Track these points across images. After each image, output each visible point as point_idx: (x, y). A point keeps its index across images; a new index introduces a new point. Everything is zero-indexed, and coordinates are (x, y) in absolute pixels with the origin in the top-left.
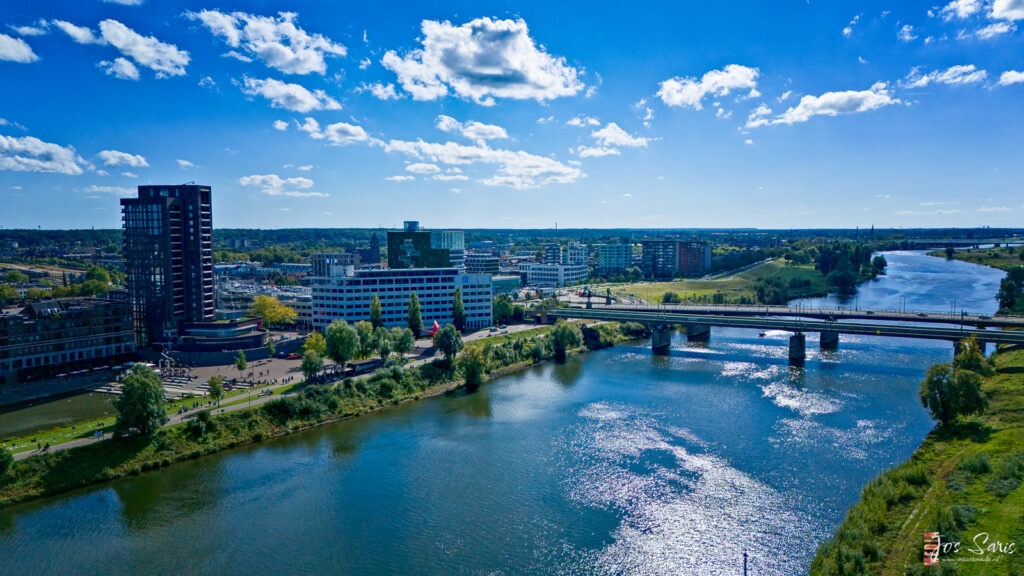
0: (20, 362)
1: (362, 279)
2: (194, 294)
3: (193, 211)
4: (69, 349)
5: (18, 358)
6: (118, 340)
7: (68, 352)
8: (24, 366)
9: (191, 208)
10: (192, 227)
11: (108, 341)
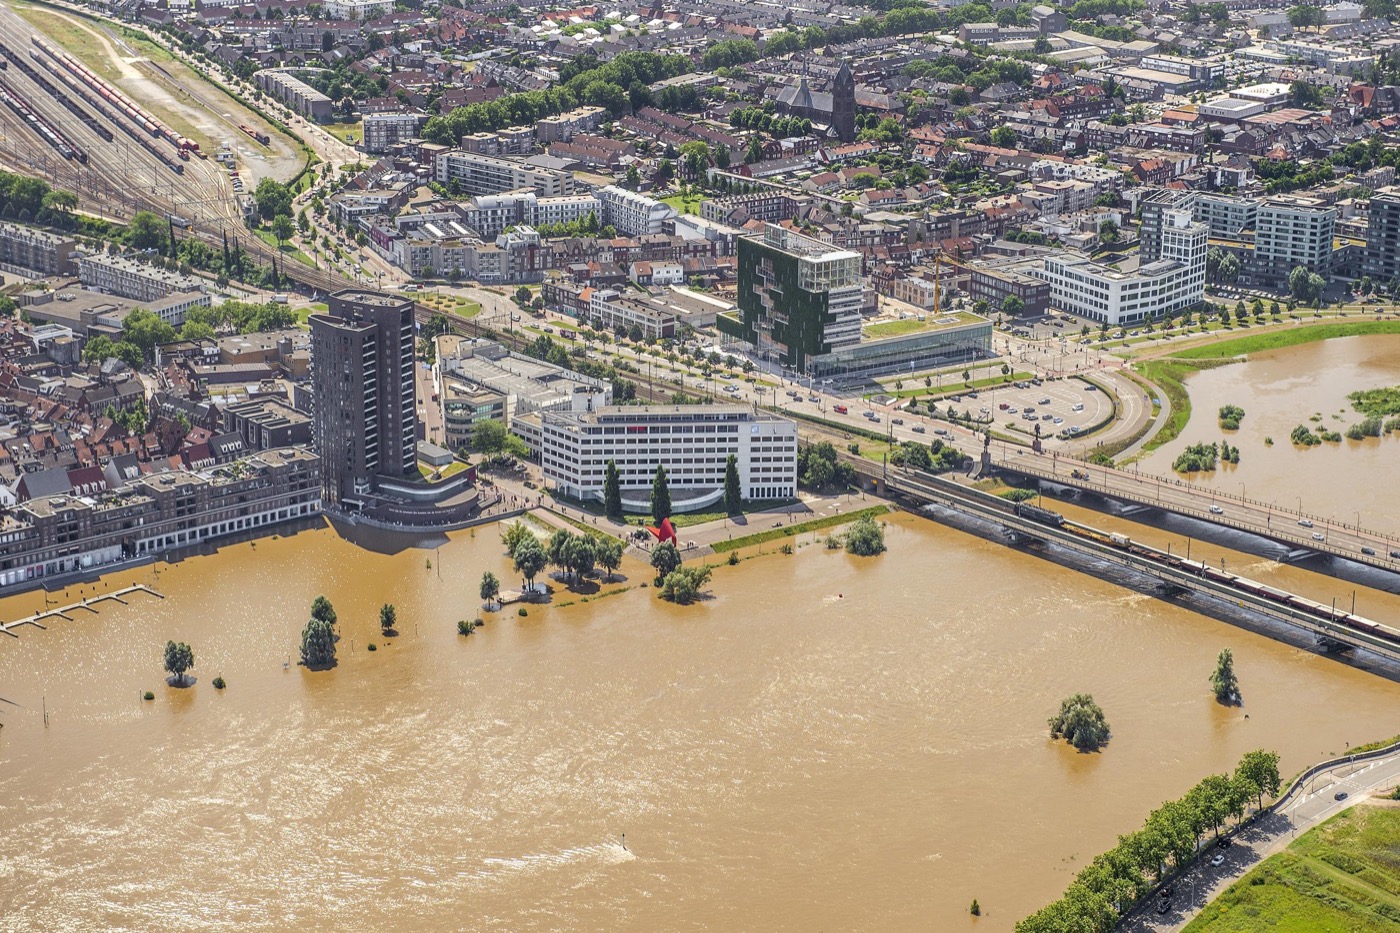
0: (206, 530)
1: (603, 426)
2: (391, 439)
3: (390, 338)
4: (254, 512)
5: (204, 527)
6: (304, 498)
7: (252, 517)
8: (211, 535)
9: (388, 333)
10: (388, 357)
11: (294, 501)
